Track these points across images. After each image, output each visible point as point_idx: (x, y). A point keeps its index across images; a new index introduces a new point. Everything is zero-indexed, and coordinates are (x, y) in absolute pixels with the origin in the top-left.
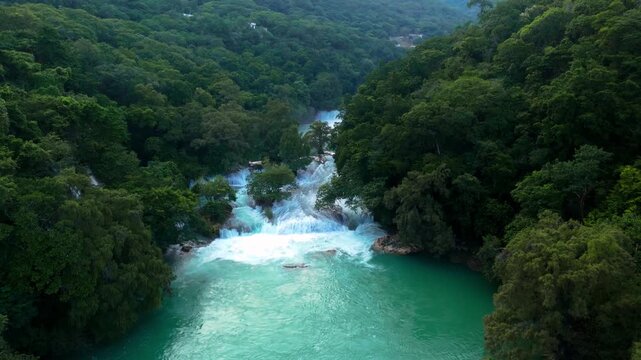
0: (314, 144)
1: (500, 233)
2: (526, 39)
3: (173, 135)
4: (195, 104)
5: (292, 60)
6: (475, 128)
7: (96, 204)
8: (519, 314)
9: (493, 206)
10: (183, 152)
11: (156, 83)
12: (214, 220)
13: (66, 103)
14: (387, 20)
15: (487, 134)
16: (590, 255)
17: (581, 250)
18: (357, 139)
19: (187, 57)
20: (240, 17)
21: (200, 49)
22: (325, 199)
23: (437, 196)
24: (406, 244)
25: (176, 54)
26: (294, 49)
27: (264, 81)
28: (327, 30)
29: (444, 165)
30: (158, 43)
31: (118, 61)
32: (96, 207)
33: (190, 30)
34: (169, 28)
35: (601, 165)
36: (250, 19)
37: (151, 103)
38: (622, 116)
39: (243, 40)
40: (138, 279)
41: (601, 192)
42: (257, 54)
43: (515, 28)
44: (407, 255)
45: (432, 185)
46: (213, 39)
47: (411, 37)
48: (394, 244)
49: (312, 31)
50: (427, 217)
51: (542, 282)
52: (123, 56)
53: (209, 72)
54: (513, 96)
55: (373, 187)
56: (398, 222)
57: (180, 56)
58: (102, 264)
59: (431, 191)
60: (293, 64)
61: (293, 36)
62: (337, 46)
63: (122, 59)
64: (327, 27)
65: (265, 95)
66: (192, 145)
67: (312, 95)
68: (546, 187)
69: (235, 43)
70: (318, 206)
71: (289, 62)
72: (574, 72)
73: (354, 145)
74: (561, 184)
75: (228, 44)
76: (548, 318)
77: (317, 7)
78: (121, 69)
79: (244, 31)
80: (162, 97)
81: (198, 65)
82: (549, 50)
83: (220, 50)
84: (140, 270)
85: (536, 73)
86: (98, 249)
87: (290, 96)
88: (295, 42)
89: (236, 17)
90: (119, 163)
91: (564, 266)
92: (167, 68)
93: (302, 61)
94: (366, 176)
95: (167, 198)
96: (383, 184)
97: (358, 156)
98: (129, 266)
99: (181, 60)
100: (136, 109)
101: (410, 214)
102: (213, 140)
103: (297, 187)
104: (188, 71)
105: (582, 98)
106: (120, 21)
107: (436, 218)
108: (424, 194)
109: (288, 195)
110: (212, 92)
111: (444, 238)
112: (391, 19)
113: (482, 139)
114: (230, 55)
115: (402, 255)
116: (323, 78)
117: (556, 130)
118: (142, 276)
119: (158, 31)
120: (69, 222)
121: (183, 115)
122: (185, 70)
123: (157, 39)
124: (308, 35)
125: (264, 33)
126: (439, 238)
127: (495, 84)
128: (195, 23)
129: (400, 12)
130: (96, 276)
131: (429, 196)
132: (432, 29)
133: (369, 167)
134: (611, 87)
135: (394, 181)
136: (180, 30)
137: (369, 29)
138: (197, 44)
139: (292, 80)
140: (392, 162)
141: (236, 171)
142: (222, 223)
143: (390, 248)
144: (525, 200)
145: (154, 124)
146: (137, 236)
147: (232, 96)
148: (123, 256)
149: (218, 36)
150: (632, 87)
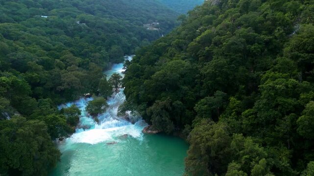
0: (114, 83)
1: (190, 124)
2: (199, 42)
3: (48, 85)
4: (57, 69)
5: (99, 39)
6: (180, 81)
7: (30, 129)
8: (195, 157)
9: (188, 113)
10: (53, 93)
11: (37, 60)
12: (72, 125)
13: (4, 81)
14: (142, 16)
15: (185, 83)
16: (215, 136)
17: (213, 134)
18: (134, 86)
19: (47, 42)
20: (72, 19)
21: (53, 36)
22: (122, 112)
23: (167, 110)
24: (156, 129)
25: (42, 41)
26: (99, 34)
27: (86, 52)
28: (115, 24)
29: (169, 98)
30: (32, 35)
31: (16, 49)
32: (30, 130)
33: (46, 26)
34: (35, 26)
35: (223, 98)
36: (76, 19)
37: (36, 70)
38: (231, 78)
39: (74, 30)
40: (48, 157)
41: (225, 106)
42: (81, 37)
43: (195, 37)
44: (157, 133)
45: (165, 106)
46: (59, 30)
47: (153, 24)
48: (151, 130)
49: (107, 25)
50: (163, 119)
51: (201, 146)
52: (18, 46)
53: (60, 50)
54: (194, 68)
55: (142, 107)
56: (153, 121)
57: (44, 42)
58: (34, 154)
59: (165, 108)
60: (100, 41)
61: (99, 27)
62: (120, 31)
63: (17, 48)
64: (114, 22)
65: (88, 59)
66: (57, 89)
67: (110, 56)
68: (205, 106)
69: (70, 32)
70: (118, 115)
71: (97, 41)
72: (213, 62)
73: (133, 88)
74: (210, 105)
75: (67, 33)
76: (204, 158)
77: (108, 10)
78: (19, 54)
79: (74, 26)
80: (41, 67)
81: (54, 46)
82: (207, 48)
83: (63, 36)
84: (48, 154)
85: (202, 58)
86: (32, 148)
87: (100, 58)
88: (100, 31)
89: (69, 18)
90: (29, 105)
91: (207, 140)
92: (39, 50)
93: (104, 40)
94: (138, 102)
95: (54, 119)
96: (145, 105)
97: (135, 94)
98: (44, 152)
99: (45, 43)
100: (29, 74)
101: (157, 118)
102: (67, 87)
103: (108, 106)
104: (50, 50)
105: (217, 71)
106: (11, 24)
107: (167, 119)
108: (162, 109)
109: (104, 110)
110: (62, 60)
111: (171, 127)
112: (143, 15)
113: (183, 85)
114: (68, 39)
115: (155, 134)
116: (114, 48)
117: (209, 83)
118: (49, 156)
119: (30, 27)
120: (21, 138)
121: (52, 75)
122: (48, 49)
123: (31, 33)
124: (106, 27)
125: (84, 26)
126: (168, 127)
127: (187, 63)
128: (49, 22)
129: (147, 11)
130: (32, 159)
131: (164, 110)
132: (163, 21)
133: (140, 98)
134: (226, 68)
135: (150, 104)
136: (41, 26)
137: (134, 21)
138: (51, 33)
139: (100, 50)
140: (149, 96)
141: (78, 99)
142: (76, 126)
143: (150, 131)
144: (199, 111)
145: (38, 81)
146: (46, 140)
147: (73, 62)
148: (42, 149)
149: (62, 29)
150: (233, 67)
